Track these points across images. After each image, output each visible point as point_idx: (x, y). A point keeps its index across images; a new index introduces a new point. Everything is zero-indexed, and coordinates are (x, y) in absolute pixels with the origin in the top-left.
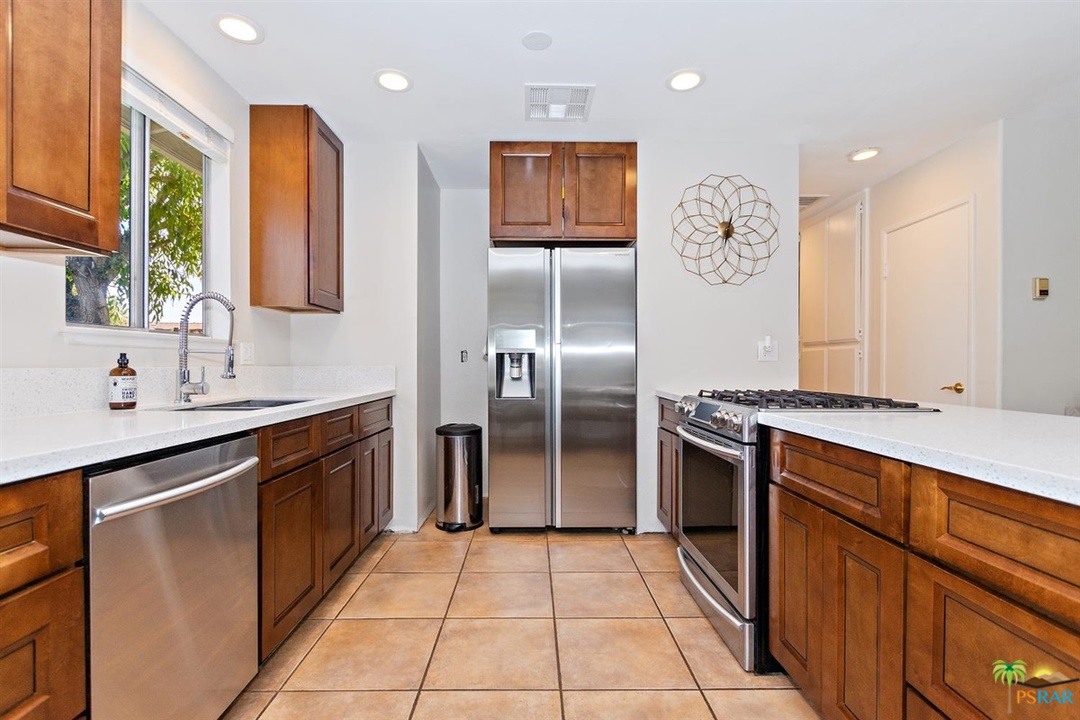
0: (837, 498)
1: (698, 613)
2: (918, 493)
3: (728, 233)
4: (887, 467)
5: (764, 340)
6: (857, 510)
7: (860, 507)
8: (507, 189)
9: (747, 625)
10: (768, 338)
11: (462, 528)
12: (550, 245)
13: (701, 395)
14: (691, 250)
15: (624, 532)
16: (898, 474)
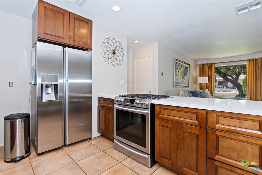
0: (182, 120)
1: (127, 157)
2: (210, 116)
3: (114, 53)
4: (200, 111)
5: (121, 81)
6: (190, 122)
7: (191, 121)
8: (46, 21)
9: (149, 156)
10: (122, 81)
11: (22, 158)
12: (64, 46)
13: (120, 96)
14: (106, 56)
15: (88, 139)
16: (204, 113)
